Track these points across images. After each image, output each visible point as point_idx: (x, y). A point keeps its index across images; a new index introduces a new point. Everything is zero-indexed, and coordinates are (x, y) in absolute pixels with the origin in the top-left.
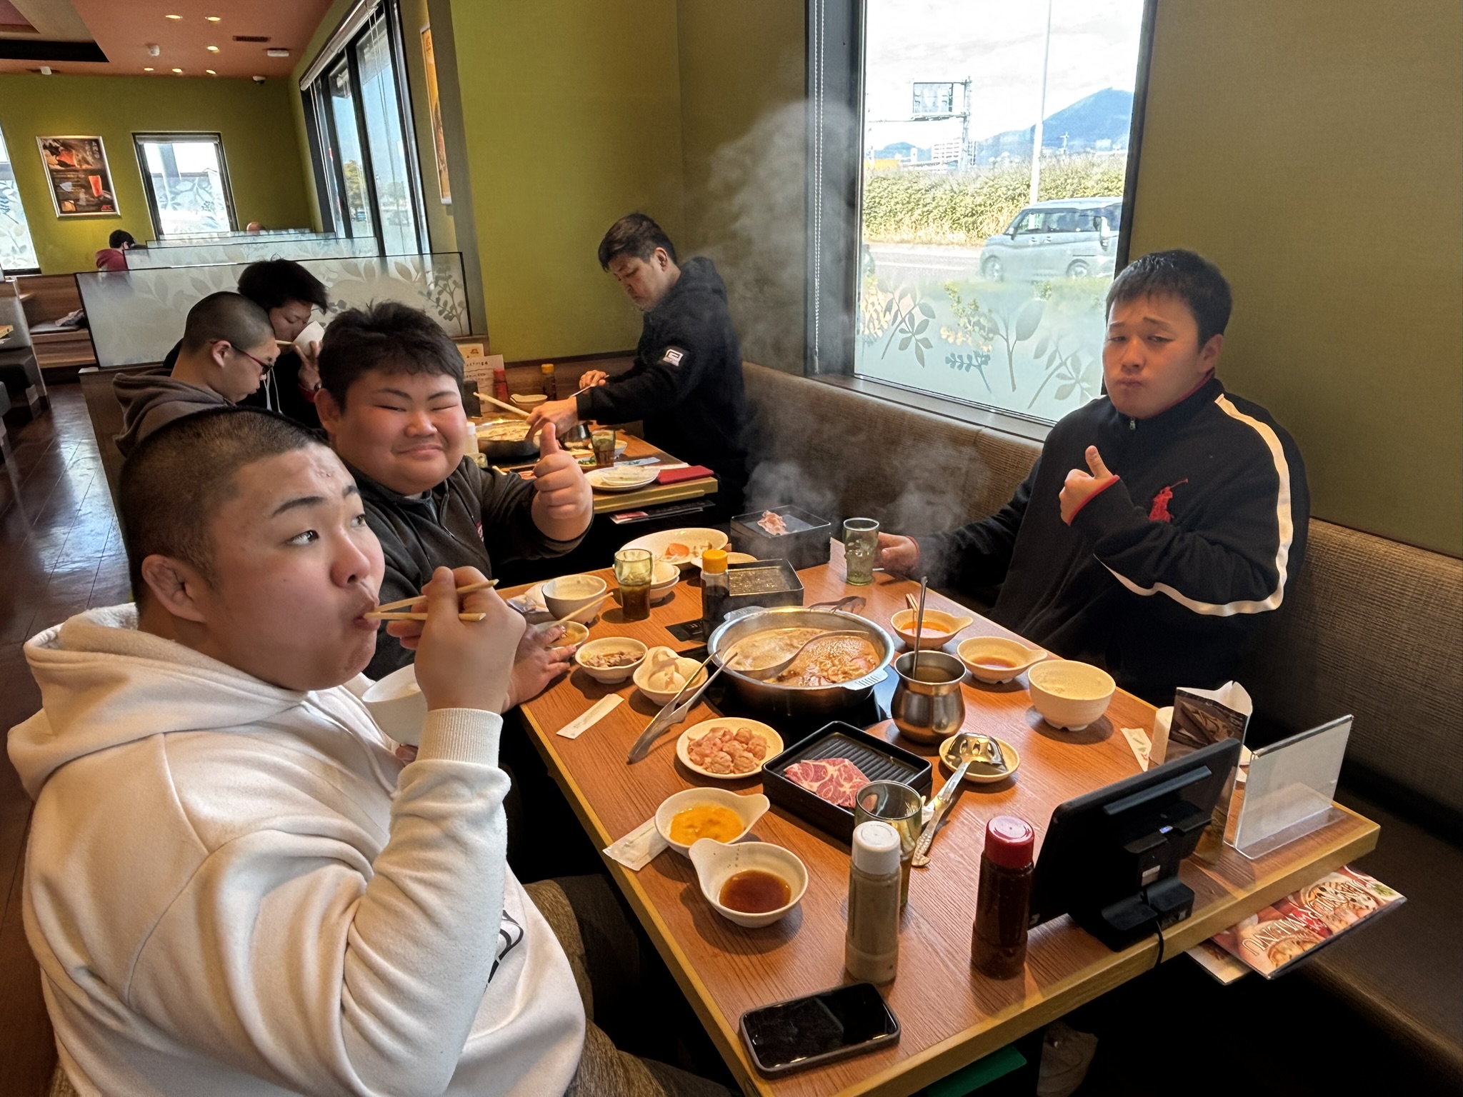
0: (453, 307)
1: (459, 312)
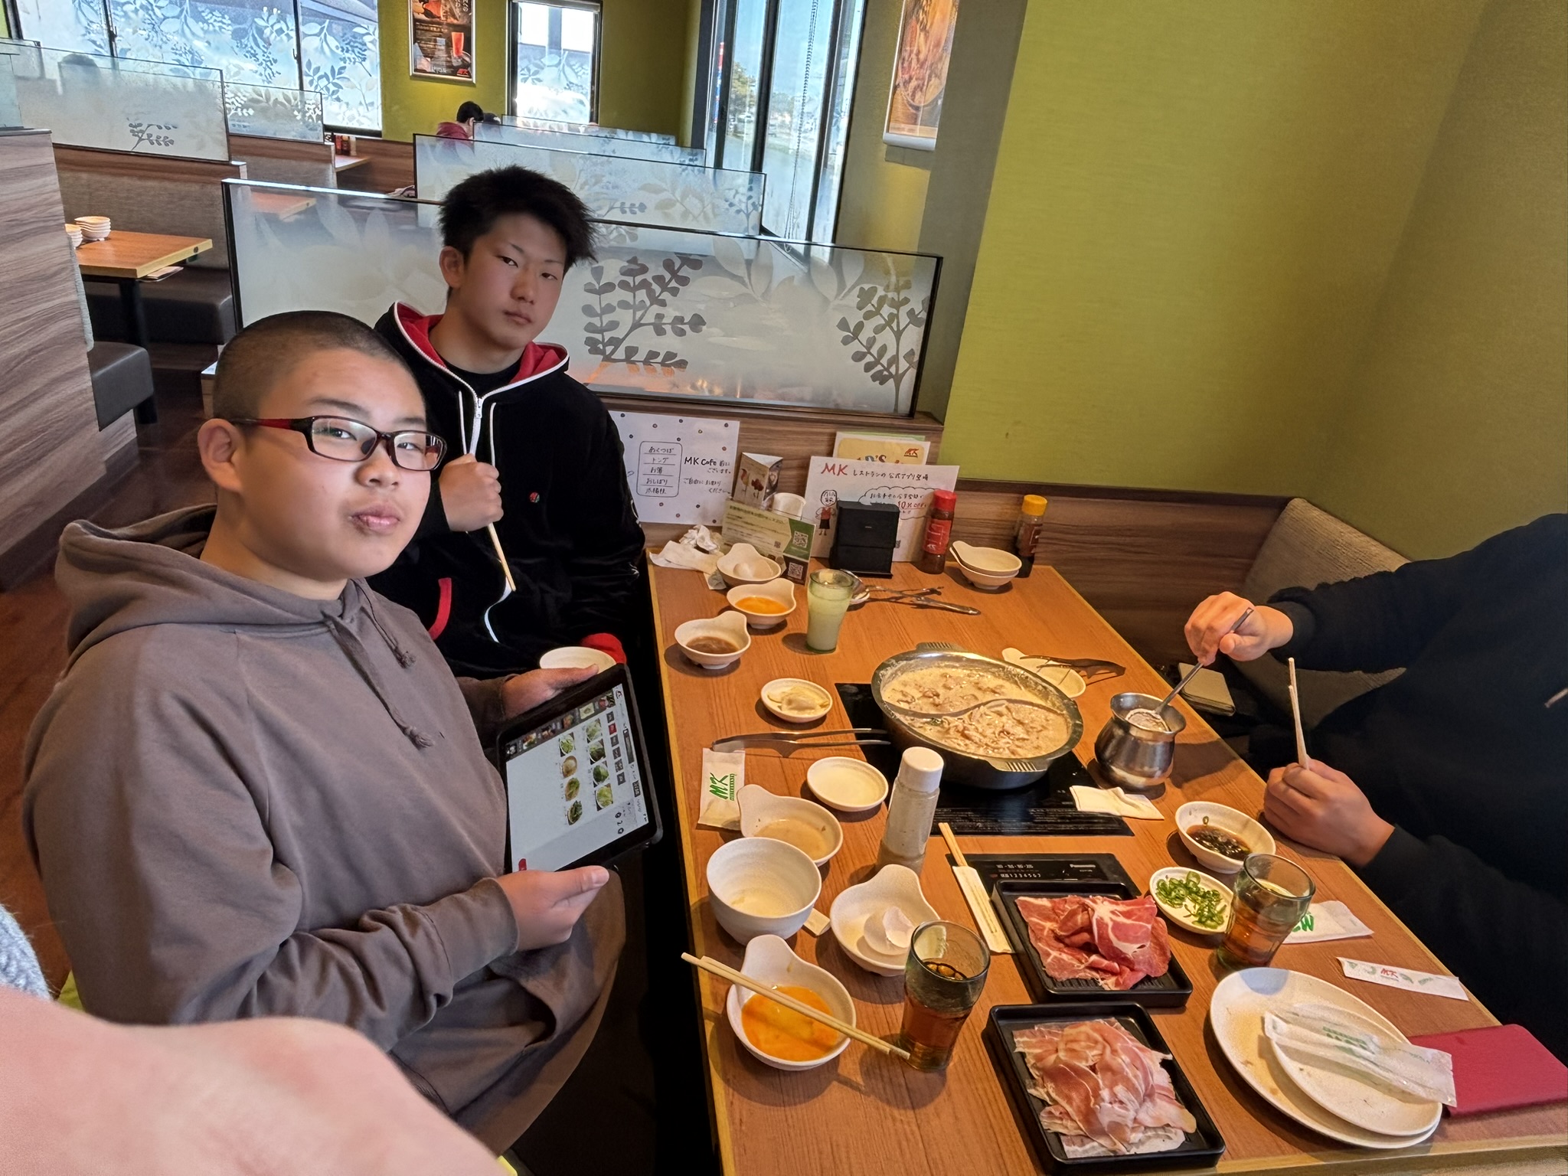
0: (894, 360)
1: (901, 371)
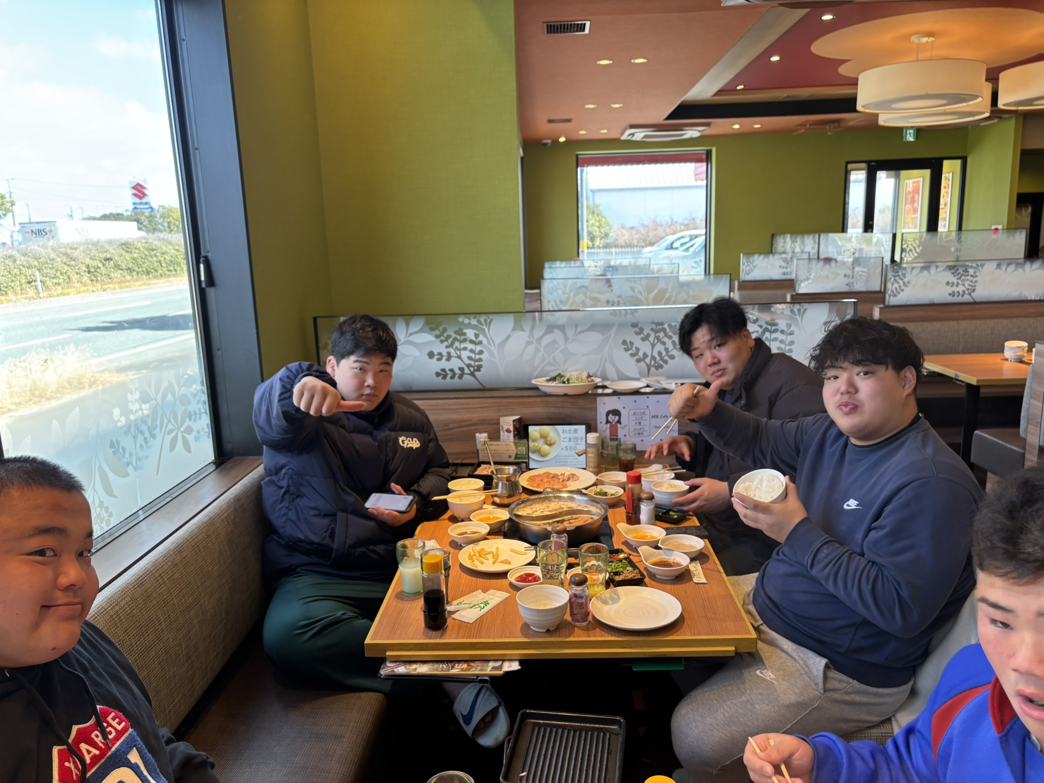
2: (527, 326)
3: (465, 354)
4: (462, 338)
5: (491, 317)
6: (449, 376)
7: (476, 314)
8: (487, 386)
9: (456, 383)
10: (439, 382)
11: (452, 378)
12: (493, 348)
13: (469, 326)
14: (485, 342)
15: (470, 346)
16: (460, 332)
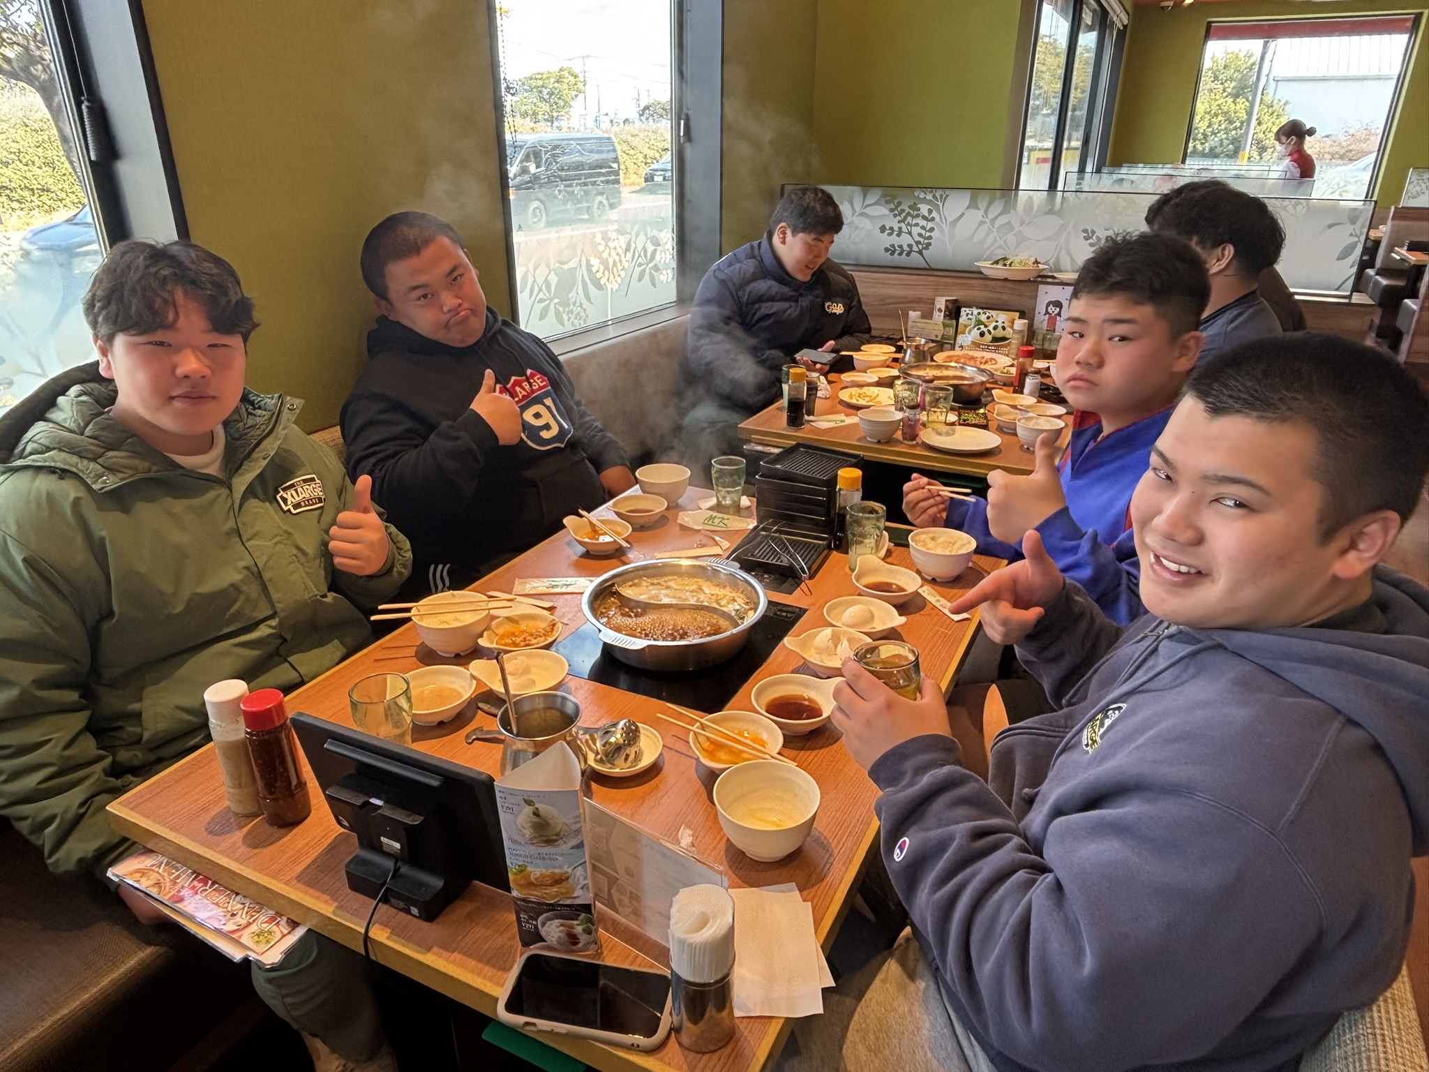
2: (982, 204)
3: (915, 231)
4: (916, 213)
5: (948, 192)
6: (897, 252)
7: (933, 188)
8: (933, 266)
9: (903, 260)
10: (887, 258)
11: (900, 254)
12: (944, 226)
13: (924, 201)
14: (937, 219)
15: (922, 222)
16: (914, 207)
